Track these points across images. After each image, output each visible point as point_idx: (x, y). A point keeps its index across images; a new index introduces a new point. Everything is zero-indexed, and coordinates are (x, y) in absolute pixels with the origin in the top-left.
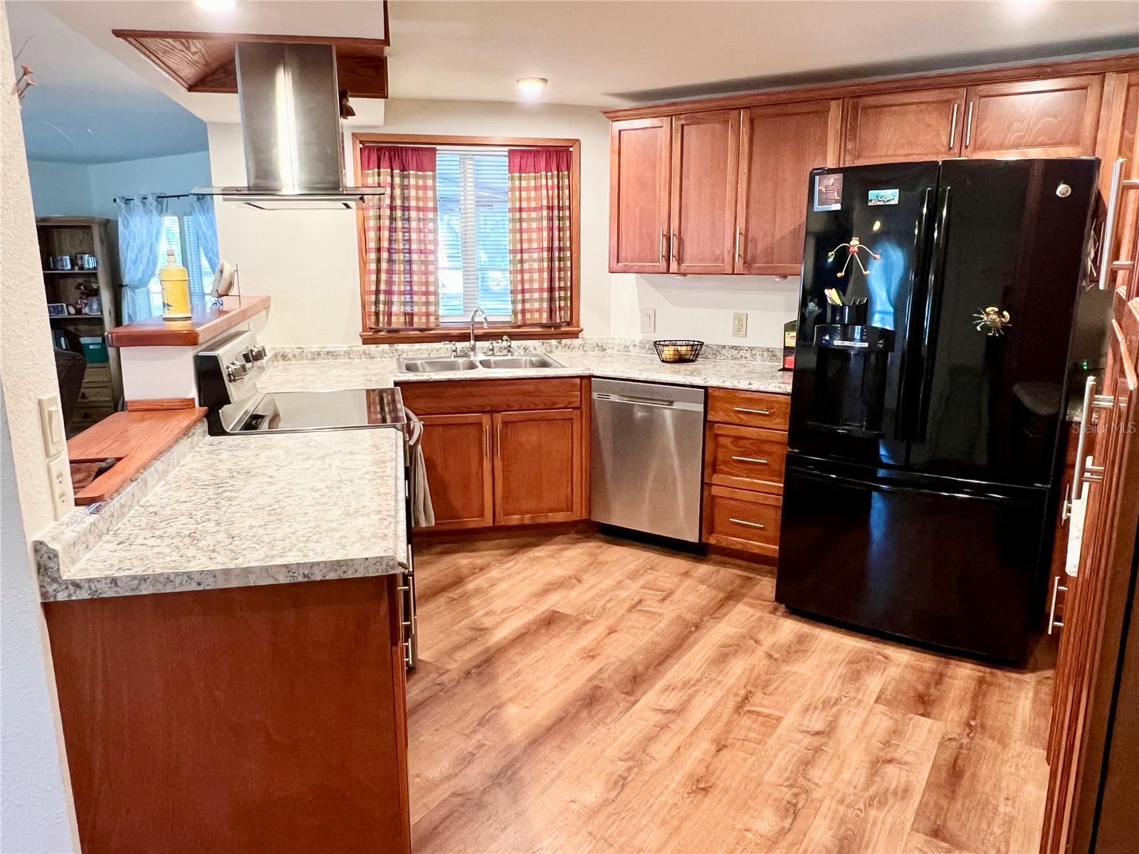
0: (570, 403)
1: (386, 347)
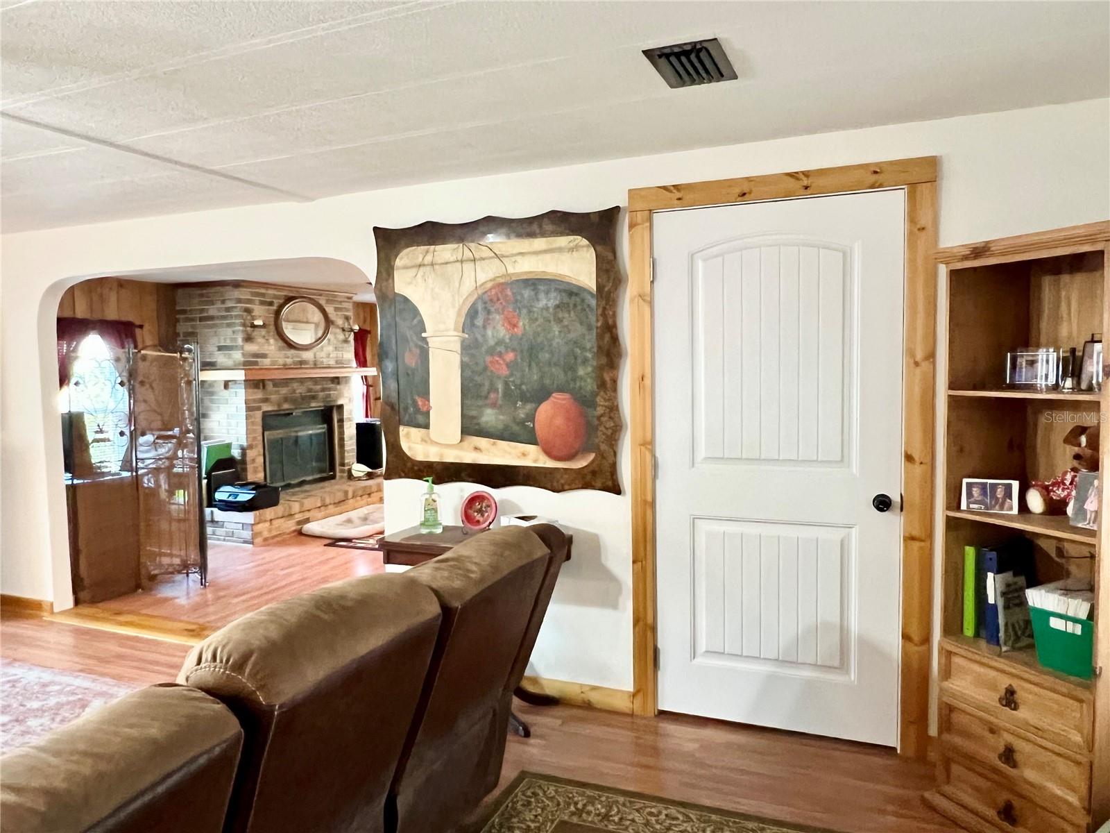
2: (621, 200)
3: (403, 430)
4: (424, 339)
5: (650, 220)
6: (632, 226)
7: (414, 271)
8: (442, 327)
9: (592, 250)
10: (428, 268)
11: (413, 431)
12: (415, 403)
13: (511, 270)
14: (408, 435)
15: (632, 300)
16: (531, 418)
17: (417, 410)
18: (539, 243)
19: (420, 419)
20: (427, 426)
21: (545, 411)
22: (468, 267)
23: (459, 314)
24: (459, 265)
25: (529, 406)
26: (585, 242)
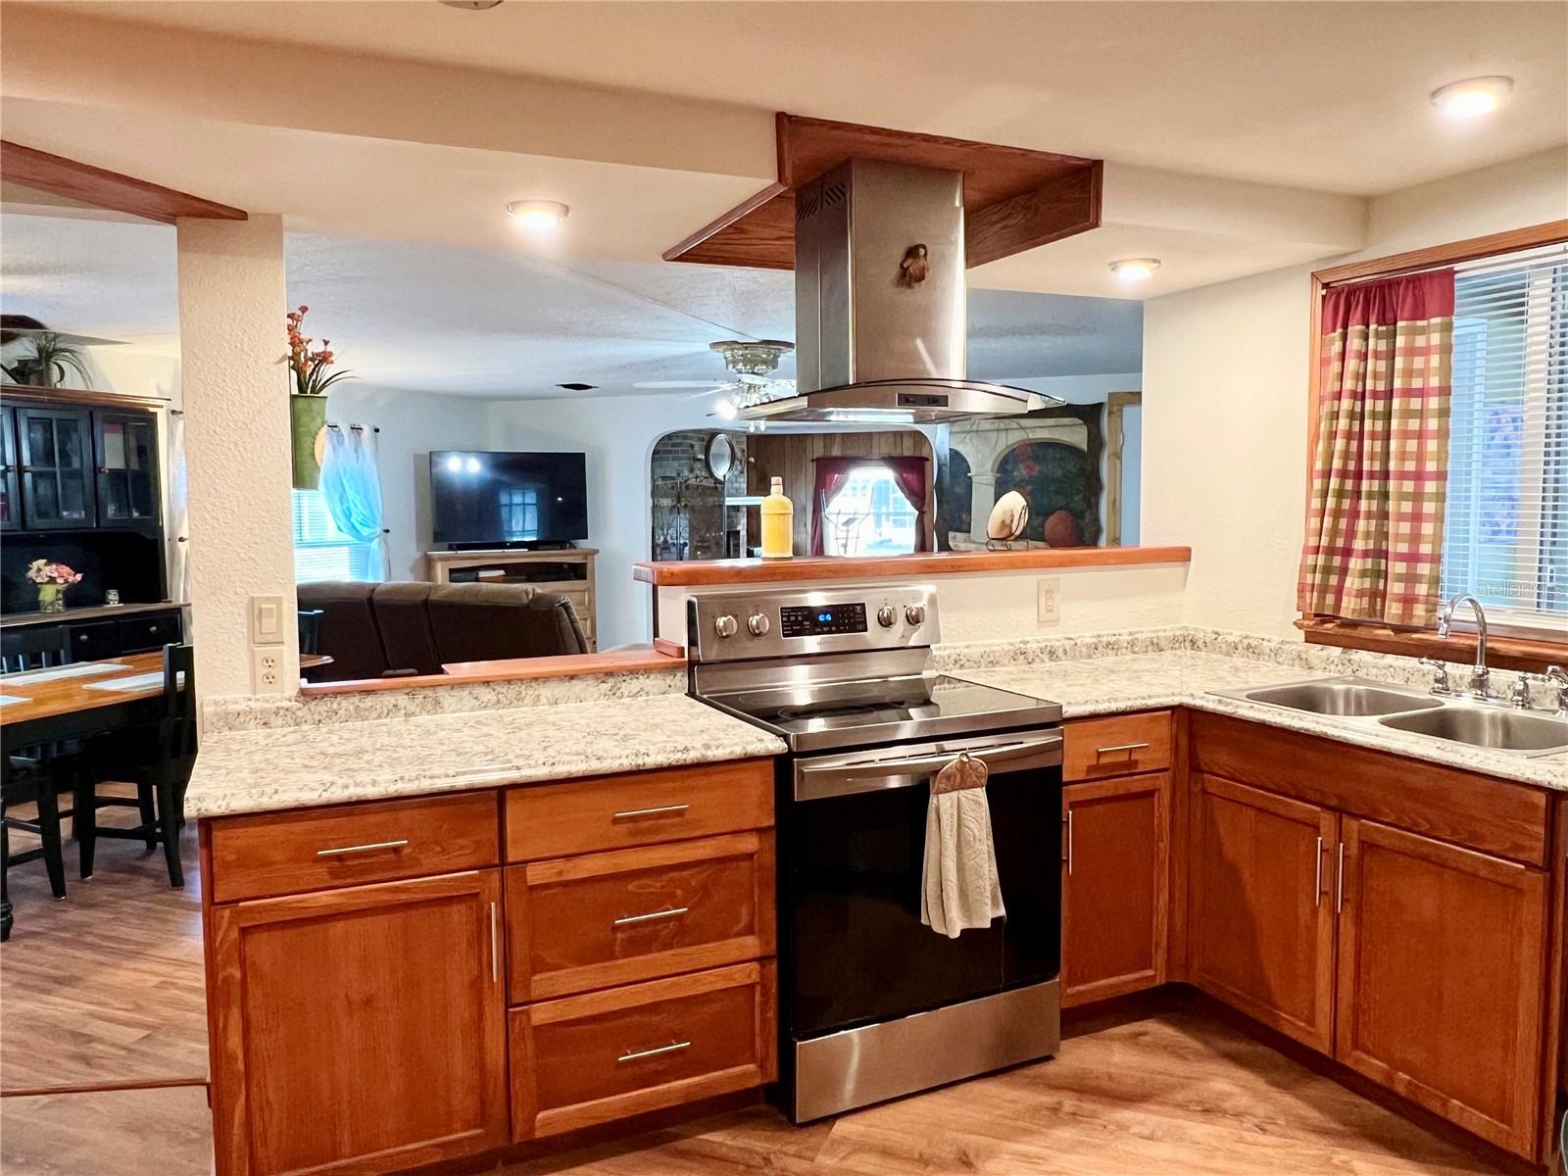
0: (1518, 848)
1: (1336, 651)
2: (1104, 399)
3: (951, 534)
4: (970, 478)
5: (1121, 411)
6: (1110, 413)
7: (964, 435)
8: (982, 470)
9: (1085, 427)
10: (974, 434)
11: (959, 534)
12: (960, 517)
13: (1031, 436)
14: (954, 537)
15: (1108, 458)
16: (1042, 526)
17: (961, 522)
18: (1051, 421)
19: (965, 527)
20: (969, 532)
21: (1051, 522)
22: (1003, 435)
23: (994, 463)
24: (995, 433)
25: (1040, 519)
26: (1081, 422)
